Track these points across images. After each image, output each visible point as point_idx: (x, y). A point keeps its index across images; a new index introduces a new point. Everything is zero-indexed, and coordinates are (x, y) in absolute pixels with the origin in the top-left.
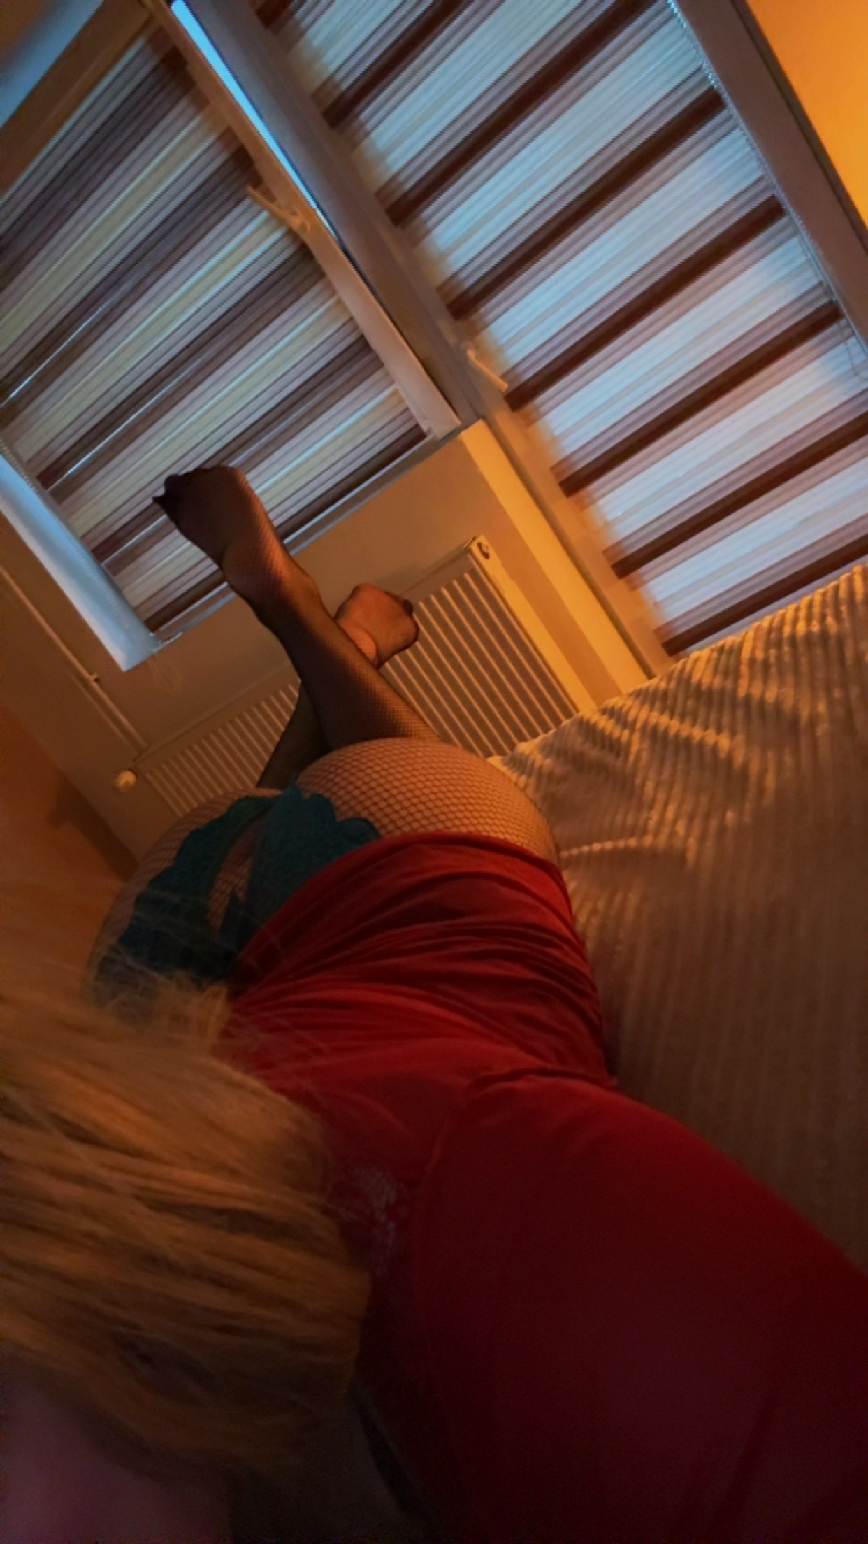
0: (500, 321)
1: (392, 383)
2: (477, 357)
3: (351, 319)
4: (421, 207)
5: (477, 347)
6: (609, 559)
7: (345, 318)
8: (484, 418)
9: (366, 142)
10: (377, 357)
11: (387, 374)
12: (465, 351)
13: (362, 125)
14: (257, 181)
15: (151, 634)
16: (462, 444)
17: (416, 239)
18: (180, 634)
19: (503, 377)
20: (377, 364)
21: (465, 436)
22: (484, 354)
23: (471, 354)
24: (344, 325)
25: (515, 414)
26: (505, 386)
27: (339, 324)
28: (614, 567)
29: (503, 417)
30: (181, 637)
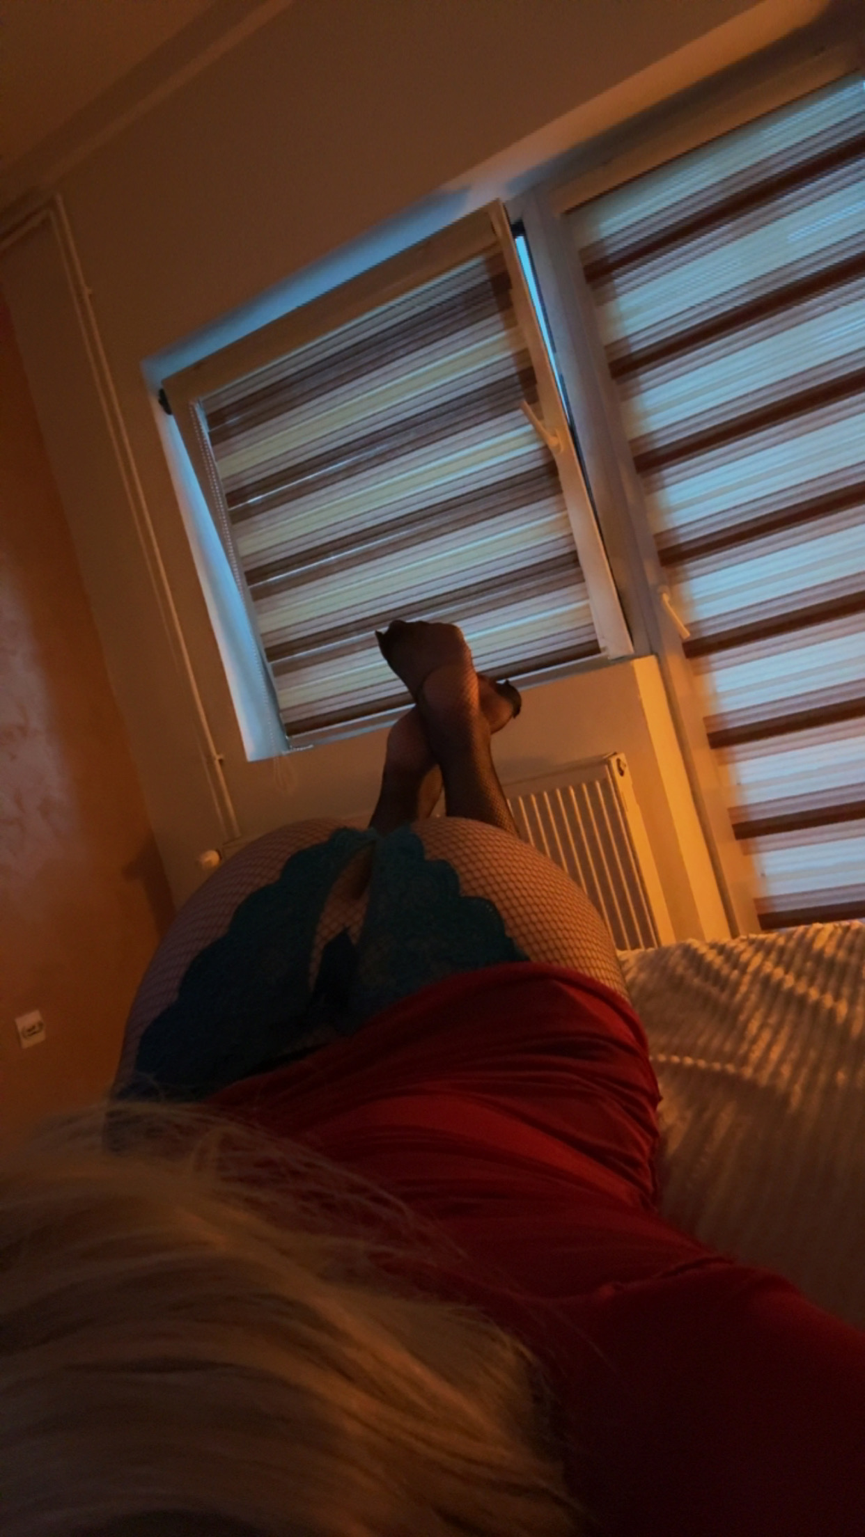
0: (703, 579)
1: (587, 598)
2: (669, 602)
3: (571, 534)
4: (665, 465)
5: (672, 595)
6: (732, 817)
7: (565, 533)
8: (657, 655)
9: (636, 399)
10: (581, 573)
11: (585, 590)
12: (661, 594)
13: (639, 384)
14: (533, 399)
15: (287, 737)
16: (632, 670)
17: (652, 488)
18: (311, 746)
19: (687, 626)
20: (580, 578)
21: (637, 664)
22: (677, 602)
23: (666, 598)
24: (563, 537)
25: (688, 660)
26: (687, 634)
27: (560, 535)
28: (735, 827)
29: (676, 661)
30: (311, 749)
